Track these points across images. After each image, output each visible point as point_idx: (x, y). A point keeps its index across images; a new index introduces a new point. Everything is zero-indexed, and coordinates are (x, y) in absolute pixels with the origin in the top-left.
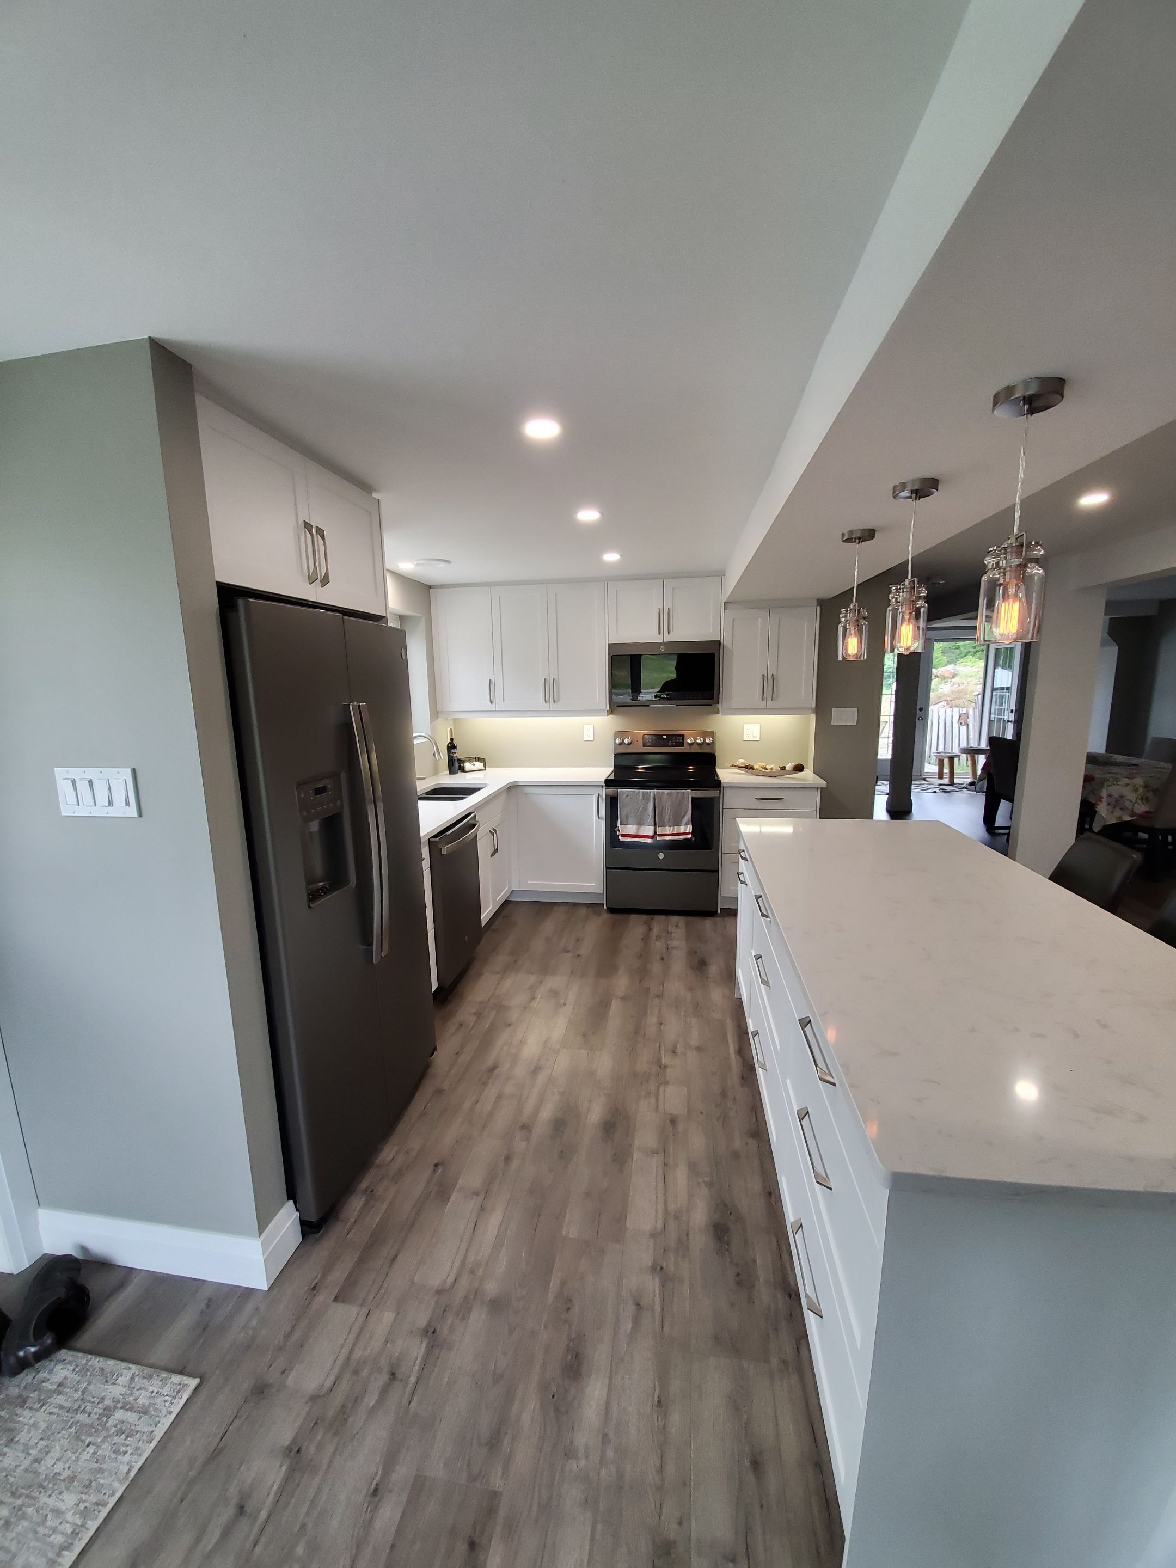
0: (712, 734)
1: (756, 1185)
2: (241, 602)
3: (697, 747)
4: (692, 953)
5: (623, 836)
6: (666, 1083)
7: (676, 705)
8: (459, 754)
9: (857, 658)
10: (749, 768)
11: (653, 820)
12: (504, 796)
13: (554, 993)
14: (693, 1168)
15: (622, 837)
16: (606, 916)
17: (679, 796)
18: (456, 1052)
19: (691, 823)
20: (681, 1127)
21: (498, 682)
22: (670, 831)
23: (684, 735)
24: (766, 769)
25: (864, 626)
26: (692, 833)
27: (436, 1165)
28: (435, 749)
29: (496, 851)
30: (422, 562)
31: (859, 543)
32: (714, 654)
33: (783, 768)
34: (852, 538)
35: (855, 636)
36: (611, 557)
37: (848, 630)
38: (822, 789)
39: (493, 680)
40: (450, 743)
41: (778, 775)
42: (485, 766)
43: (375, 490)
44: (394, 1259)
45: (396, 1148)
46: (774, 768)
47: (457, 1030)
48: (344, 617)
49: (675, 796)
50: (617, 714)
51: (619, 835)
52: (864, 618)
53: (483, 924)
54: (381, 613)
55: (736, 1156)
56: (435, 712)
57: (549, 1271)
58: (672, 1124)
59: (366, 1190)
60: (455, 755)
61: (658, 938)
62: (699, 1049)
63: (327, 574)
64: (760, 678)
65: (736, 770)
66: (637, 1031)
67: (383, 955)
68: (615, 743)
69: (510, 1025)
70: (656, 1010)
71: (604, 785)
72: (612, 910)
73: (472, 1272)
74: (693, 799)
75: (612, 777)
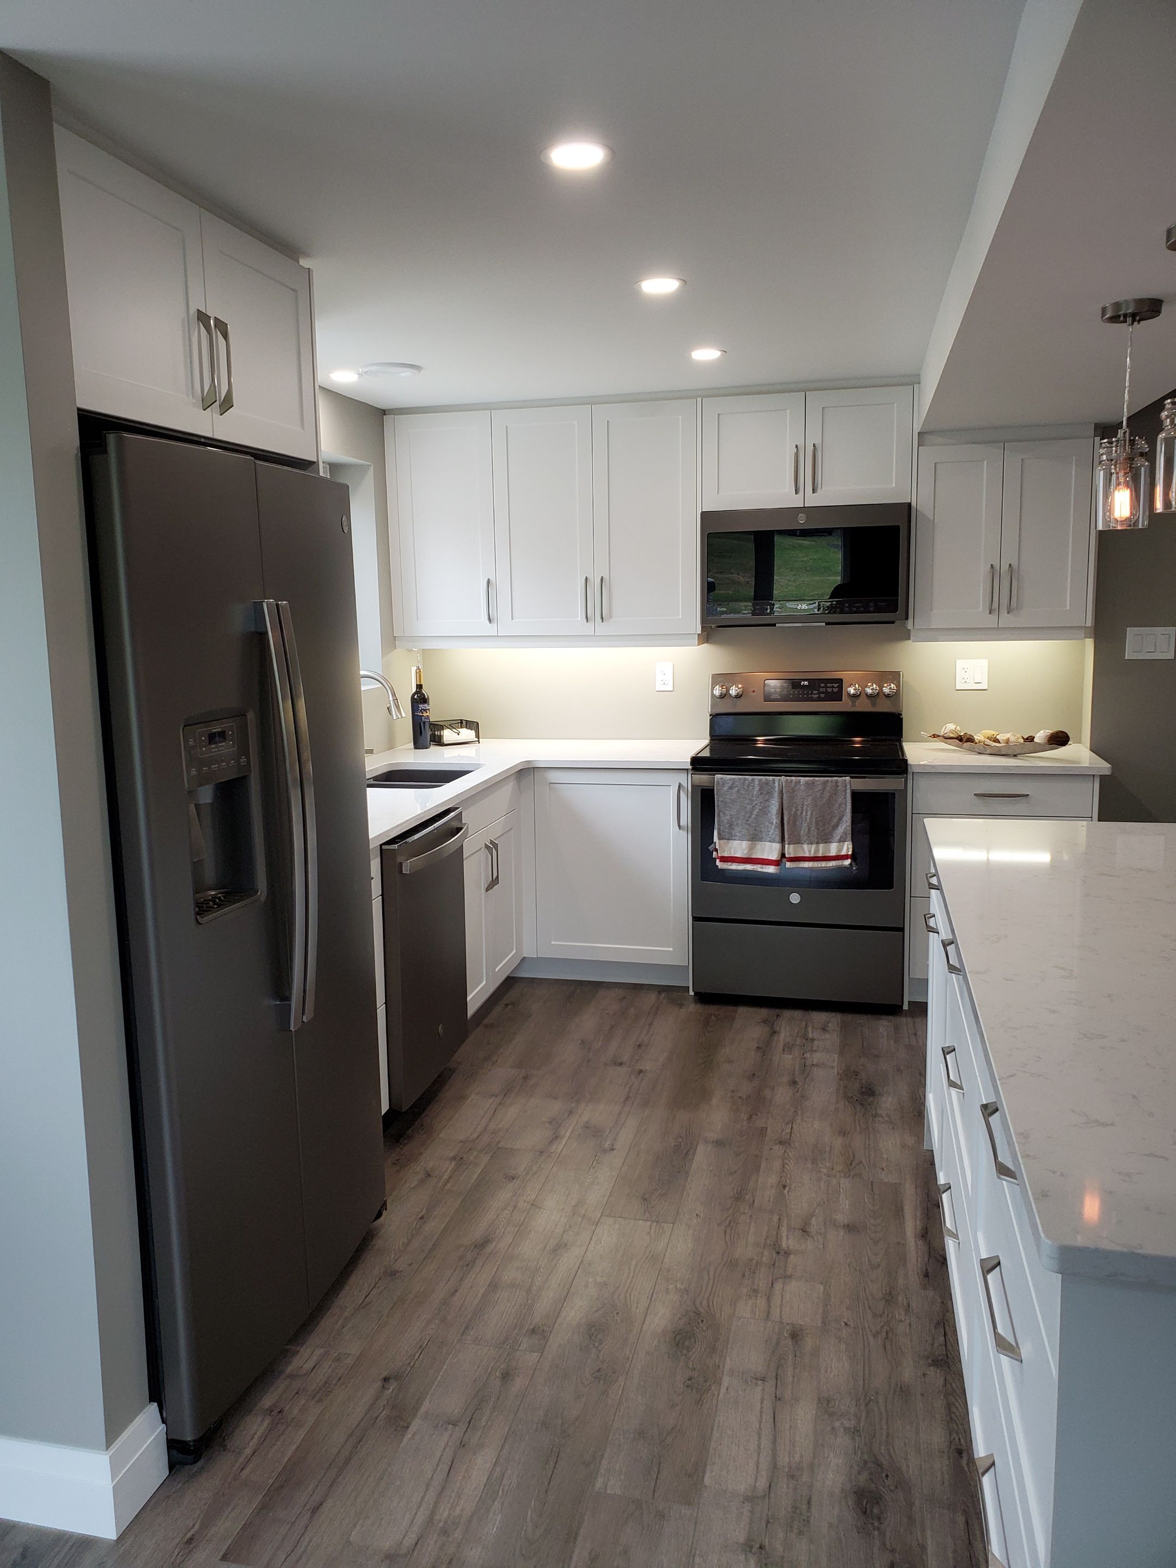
0: (895, 676)
1: (936, 1437)
2: (111, 438)
3: (866, 700)
4: (849, 1074)
5: (724, 859)
6: (787, 1277)
7: (827, 624)
8: (434, 713)
9: (1130, 526)
10: (964, 740)
11: (778, 832)
12: (509, 787)
13: (593, 1131)
14: (825, 1405)
15: (721, 861)
16: (692, 1008)
17: (828, 788)
18: (420, 1216)
19: (849, 837)
20: (809, 1343)
21: (502, 585)
22: (810, 851)
23: (841, 680)
24: (997, 741)
25: (1143, 469)
26: (853, 857)
27: (386, 1380)
28: (391, 699)
29: (494, 882)
30: (374, 368)
31: (1132, 324)
32: (897, 528)
33: (1030, 739)
34: (1119, 316)
35: (1128, 486)
36: (706, 355)
37: (1114, 476)
38: (1103, 778)
39: (493, 579)
40: (416, 693)
41: (1018, 752)
42: (478, 736)
43: (307, 255)
44: (315, 1510)
45: (319, 1352)
46: (1013, 739)
47: (422, 1182)
48: (256, 461)
49: (820, 787)
51: (715, 859)
52: (1142, 455)
53: (471, 1010)
54: (309, 456)
55: (904, 1392)
56: (390, 640)
57: (571, 1537)
58: (793, 1338)
59: (270, 1411)
60: (425, 714)
61: (788, 1048)
62: (850, 1228)
63: (229, 393)
64: (984, 569)
65: (943, 745)
66: (739, 1197)
67: (305, 1020)
68: (712, 694)
69: (513, 1179)
70: (777, 1165)
71: (690, 767)
72: (704, 998)
73: (445, 1532)
74: (856, 795)
75: (706, 753)
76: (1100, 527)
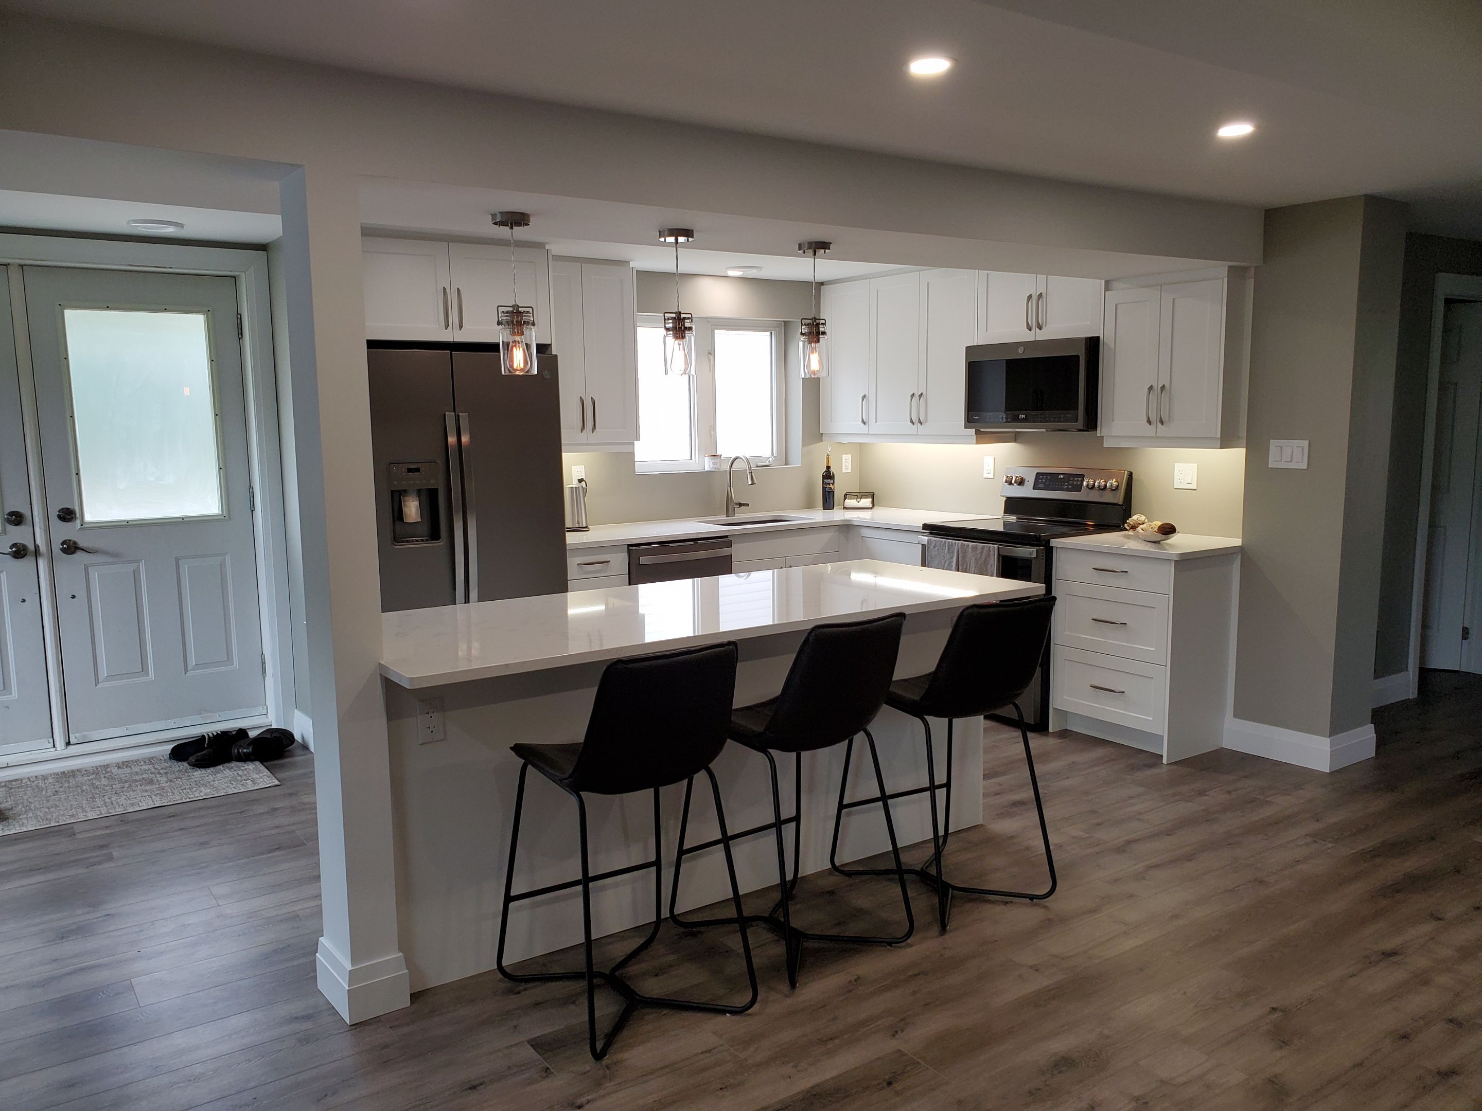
3: (1097, 492)
12: (827, 535)
17: (985, 552)
21: (872, 399)
23: (1085, 476)
39: (867, 395)
40: (826, 471)
42: (873, 505)
48: (453, 352)
49: (980, 551)
50: (1018, 443)
60: (829, 486)
63: (461, 321)
76: (803, 376)
